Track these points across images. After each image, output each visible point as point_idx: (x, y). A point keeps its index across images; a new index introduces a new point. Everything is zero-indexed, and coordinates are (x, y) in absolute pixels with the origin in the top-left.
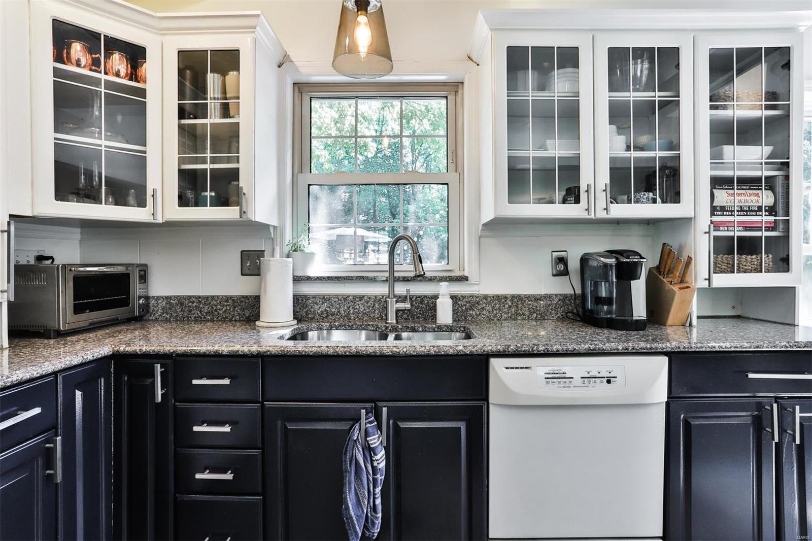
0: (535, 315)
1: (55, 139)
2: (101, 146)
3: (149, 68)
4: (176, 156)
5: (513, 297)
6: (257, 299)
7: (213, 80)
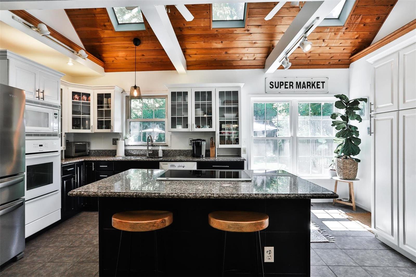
0: (185, 155)
1: (72, 116)
2: (81, 117)
3: (91, 97)
4: (97, 118)
5: (179, 150)
6: (116, 150)
7: (105, 100)
